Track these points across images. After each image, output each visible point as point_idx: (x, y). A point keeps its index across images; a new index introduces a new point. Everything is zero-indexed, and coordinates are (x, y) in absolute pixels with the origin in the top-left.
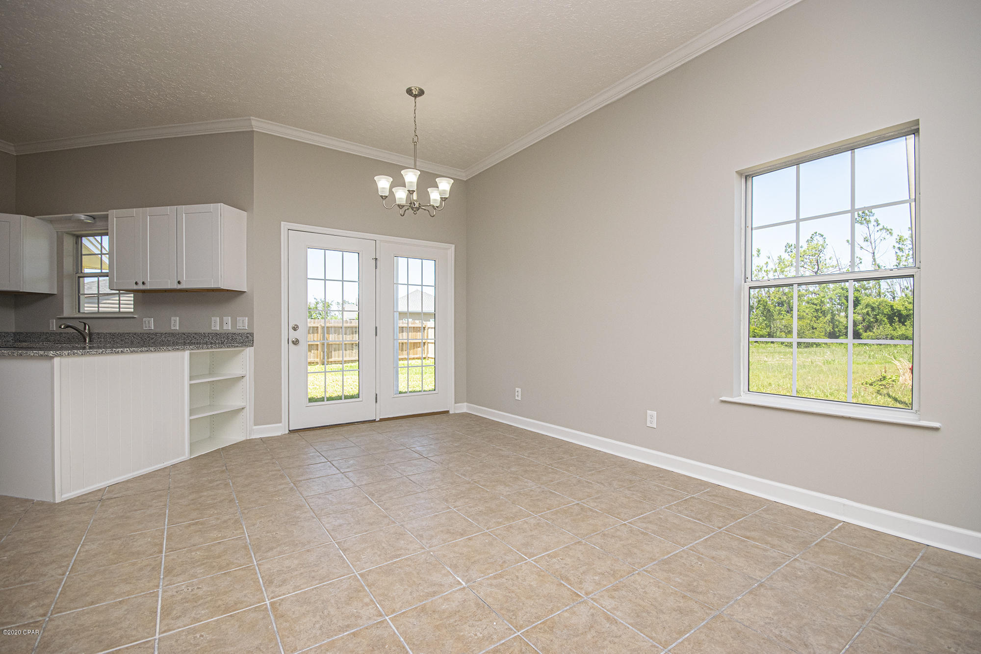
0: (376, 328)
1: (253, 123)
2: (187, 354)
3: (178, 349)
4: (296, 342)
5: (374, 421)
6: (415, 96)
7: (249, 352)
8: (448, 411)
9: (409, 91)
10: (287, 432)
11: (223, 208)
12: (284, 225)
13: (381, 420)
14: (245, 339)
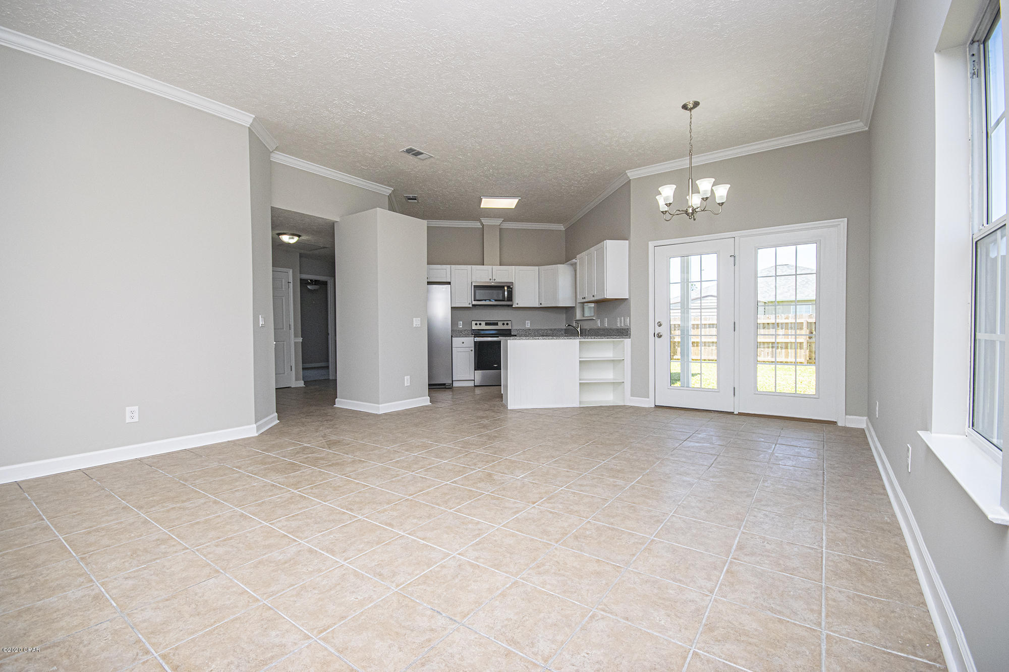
0: (734, 323)
1: (629, 174)
2: (577, 341)
3: (571, 338)
4: (660, 336)
5: (732, 413)
6: (691, 109)
7: (627, 342)
8: (836, 422)
9: (685, 107)
10: (653, 406)
11: (609, 244)
12: (651, 244)
13: (740, 414)
14: (624, 333)
